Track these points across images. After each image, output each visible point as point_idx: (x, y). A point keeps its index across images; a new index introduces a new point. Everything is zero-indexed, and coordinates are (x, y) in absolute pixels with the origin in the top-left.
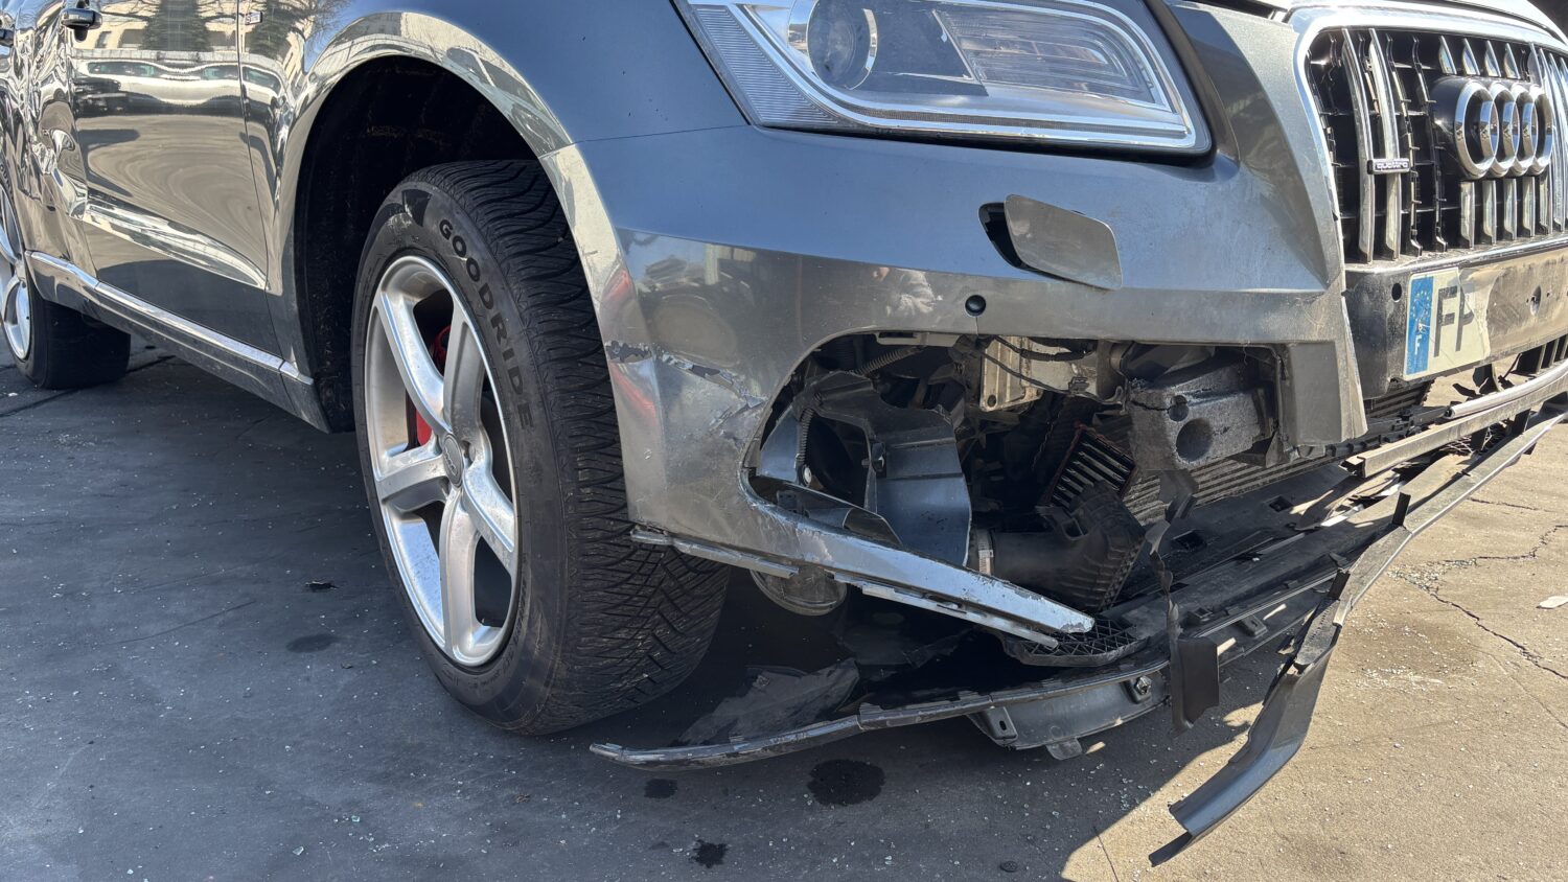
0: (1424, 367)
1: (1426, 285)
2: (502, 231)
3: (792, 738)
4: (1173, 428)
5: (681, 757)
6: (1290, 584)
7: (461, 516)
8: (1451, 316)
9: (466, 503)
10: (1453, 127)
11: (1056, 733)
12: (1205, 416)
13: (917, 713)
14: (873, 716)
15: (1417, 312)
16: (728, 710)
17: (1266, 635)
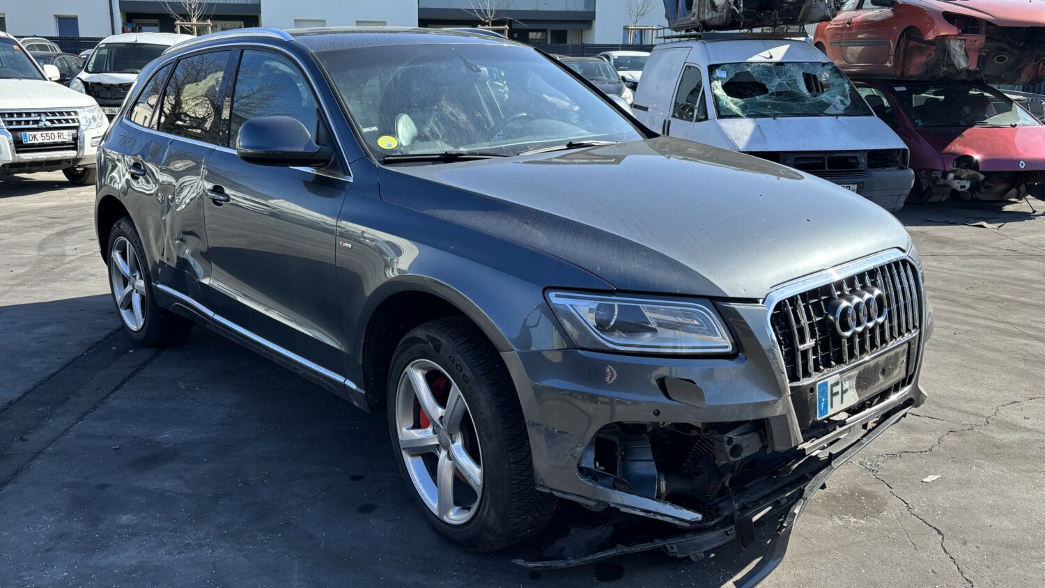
0: (827, 413)
1: (826, 384)
2: (476, 364)
3: (591, 558)
4: (728, 448)
5: (548, 565)
6: (787, 489)
7: (448, 462)
8: (837, 393)
9: (450, 456)
10: (835, 319)
11: (694, 550)
12: (740, 443)
13: (639, 548)
14: (621, 549)
15: (822, 395)
16: (560, 543)
17: (787, 503)
